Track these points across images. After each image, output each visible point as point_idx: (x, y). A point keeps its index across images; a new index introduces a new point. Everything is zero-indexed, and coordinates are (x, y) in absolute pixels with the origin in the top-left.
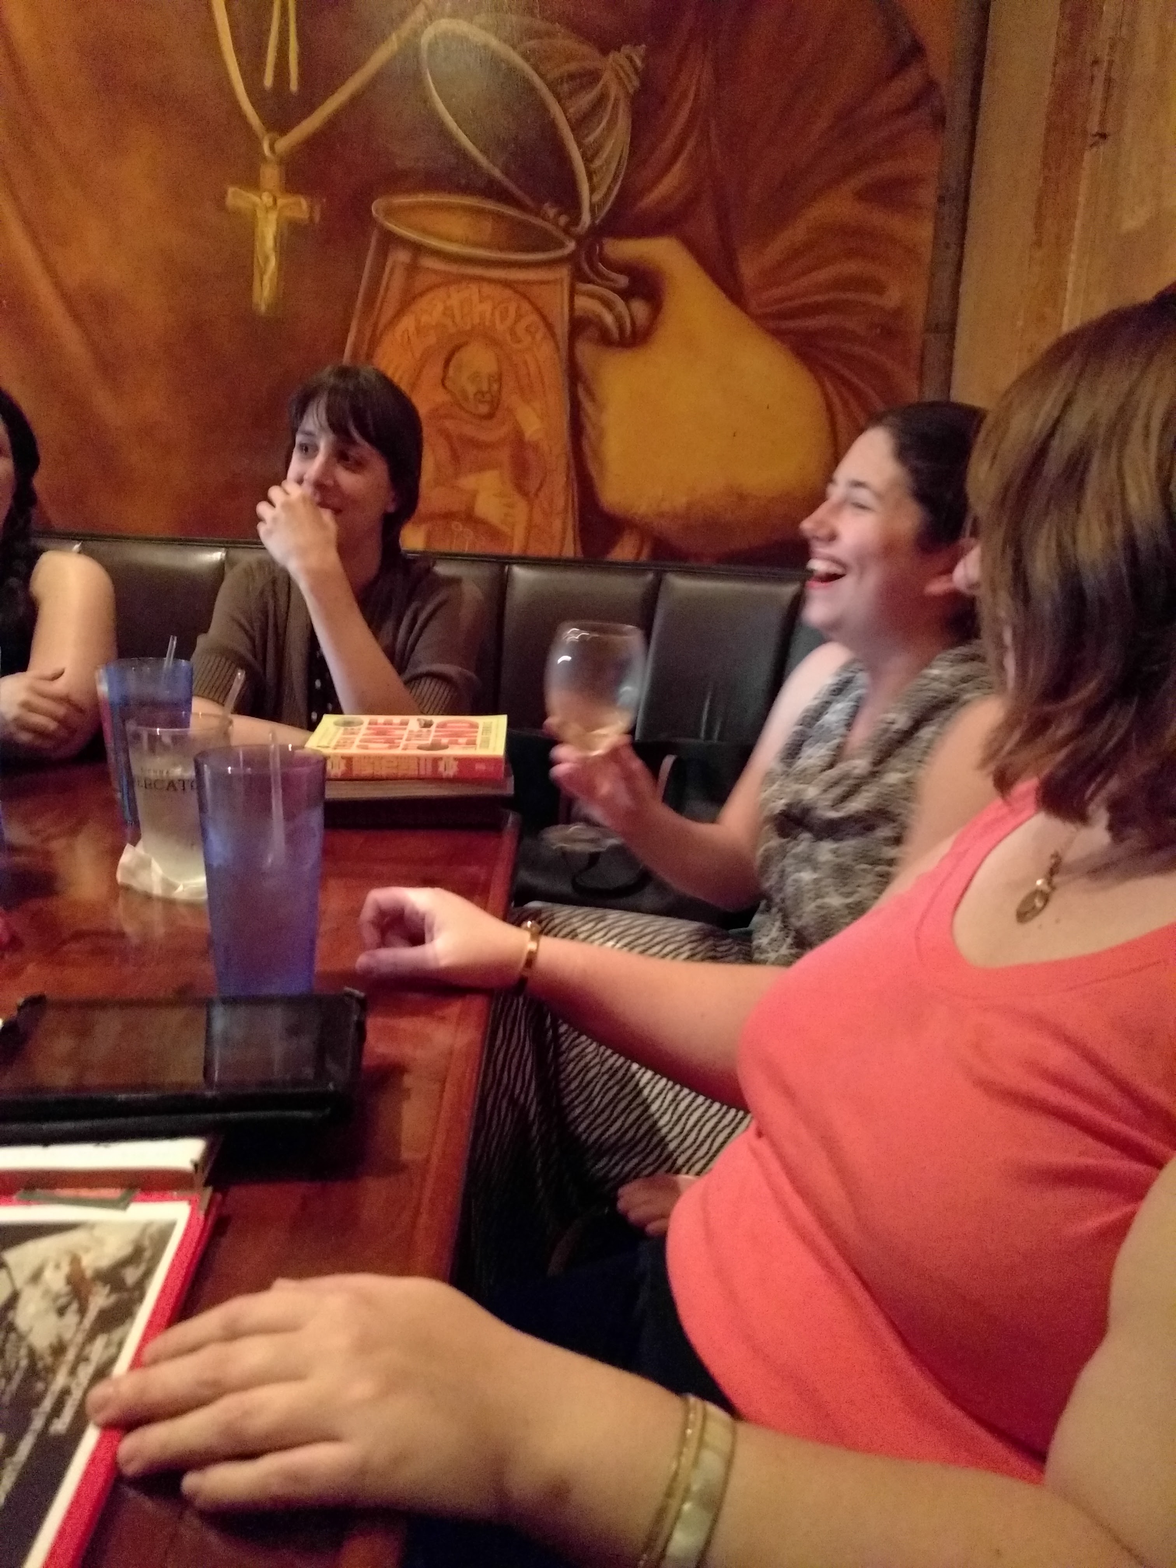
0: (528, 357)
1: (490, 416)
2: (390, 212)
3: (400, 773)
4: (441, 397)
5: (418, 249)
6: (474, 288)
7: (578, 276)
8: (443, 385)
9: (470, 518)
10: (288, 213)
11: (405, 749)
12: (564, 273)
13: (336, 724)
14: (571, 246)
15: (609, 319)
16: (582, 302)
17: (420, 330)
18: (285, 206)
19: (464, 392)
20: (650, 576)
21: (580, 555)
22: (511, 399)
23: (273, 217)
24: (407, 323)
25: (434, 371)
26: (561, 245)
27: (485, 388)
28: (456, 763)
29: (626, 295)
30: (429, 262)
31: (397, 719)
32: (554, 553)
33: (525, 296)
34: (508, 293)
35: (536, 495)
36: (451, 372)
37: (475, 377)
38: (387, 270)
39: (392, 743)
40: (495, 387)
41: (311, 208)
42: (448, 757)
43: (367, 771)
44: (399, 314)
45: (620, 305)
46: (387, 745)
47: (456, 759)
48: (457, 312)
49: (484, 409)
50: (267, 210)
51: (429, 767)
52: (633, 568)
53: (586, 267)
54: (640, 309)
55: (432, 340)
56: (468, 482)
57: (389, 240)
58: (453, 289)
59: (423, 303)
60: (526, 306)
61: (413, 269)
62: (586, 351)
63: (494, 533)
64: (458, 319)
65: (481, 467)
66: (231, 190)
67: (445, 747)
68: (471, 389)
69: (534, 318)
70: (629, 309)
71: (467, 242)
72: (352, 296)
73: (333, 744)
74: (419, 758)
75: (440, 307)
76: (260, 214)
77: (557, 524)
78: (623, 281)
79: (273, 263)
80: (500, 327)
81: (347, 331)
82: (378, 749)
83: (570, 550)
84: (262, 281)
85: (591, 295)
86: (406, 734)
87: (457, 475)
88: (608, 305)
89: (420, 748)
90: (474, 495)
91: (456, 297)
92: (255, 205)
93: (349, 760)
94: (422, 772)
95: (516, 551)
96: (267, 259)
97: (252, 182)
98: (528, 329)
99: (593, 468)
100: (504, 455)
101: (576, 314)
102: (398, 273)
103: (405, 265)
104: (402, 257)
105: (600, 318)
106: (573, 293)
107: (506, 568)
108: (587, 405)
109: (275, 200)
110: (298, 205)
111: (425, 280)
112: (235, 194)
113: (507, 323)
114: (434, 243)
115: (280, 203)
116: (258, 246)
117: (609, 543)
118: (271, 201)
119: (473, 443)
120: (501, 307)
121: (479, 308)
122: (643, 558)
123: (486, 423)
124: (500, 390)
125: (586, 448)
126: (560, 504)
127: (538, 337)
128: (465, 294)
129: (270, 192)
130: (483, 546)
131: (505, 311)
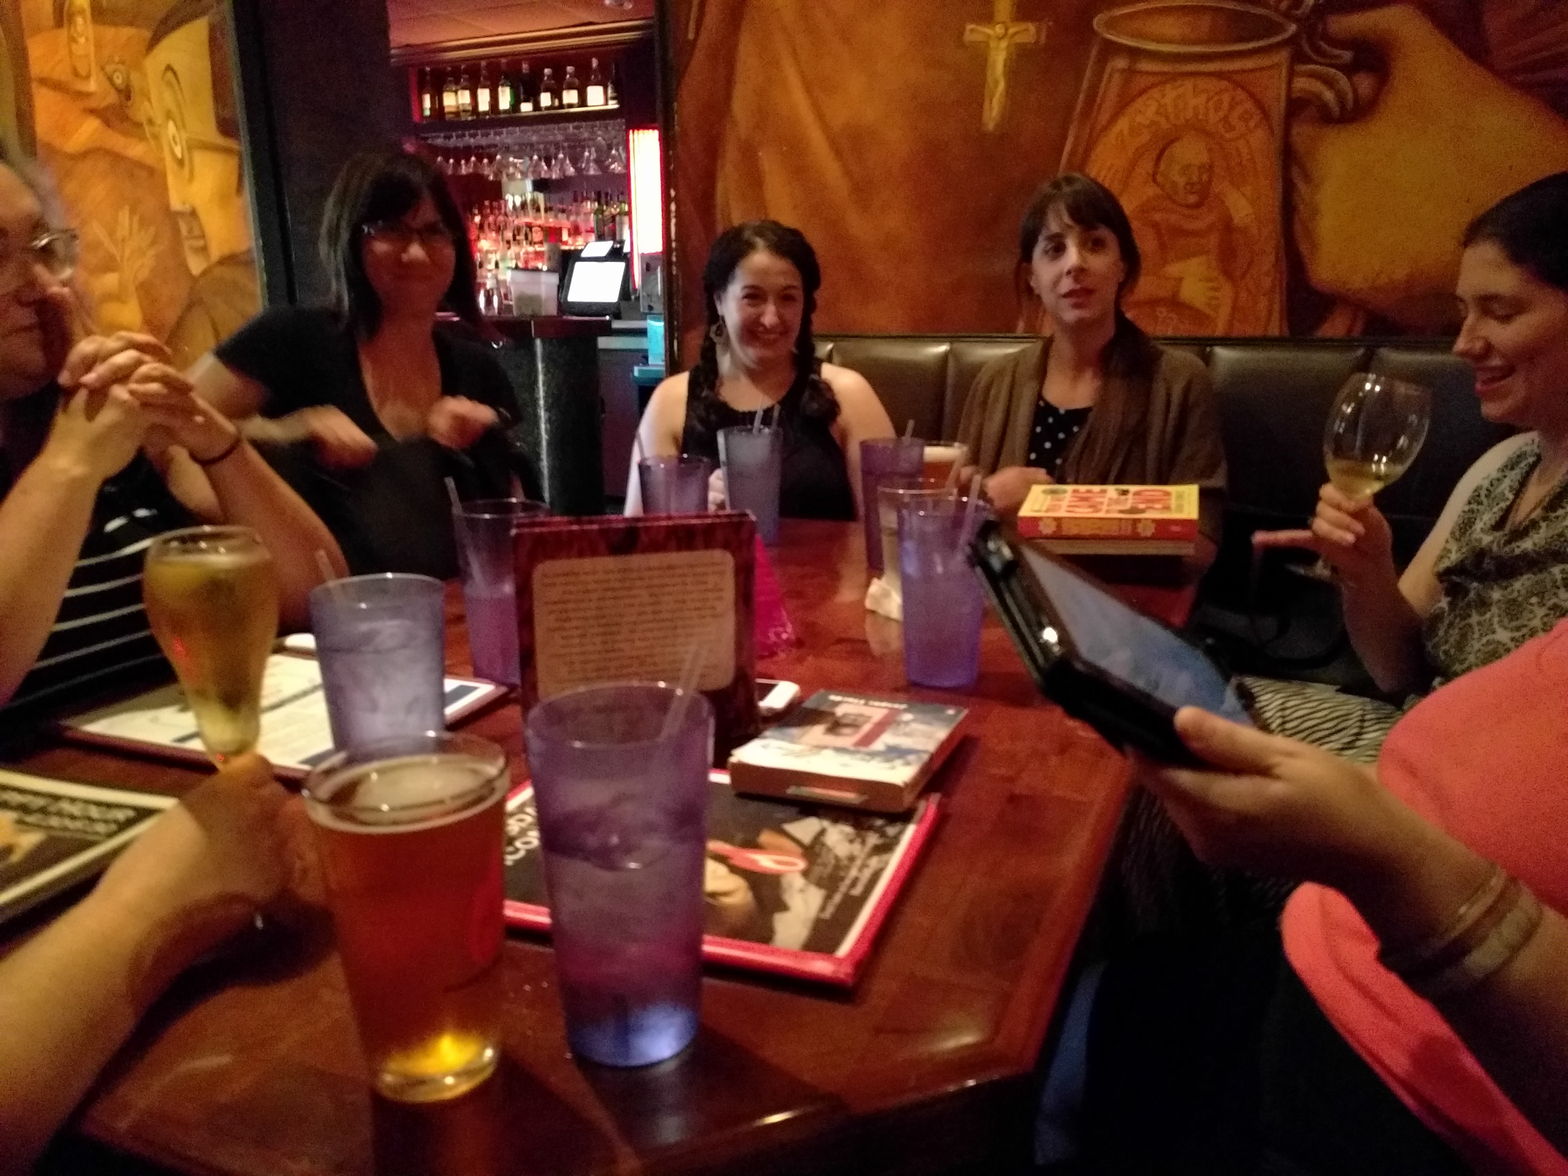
0: (1241, 143)
1: (1198, 205)
2: (1111, 24)
3: (1103, 533)
4: (1151, 191)
5: (1134, 53)
6: (1189, 84)
8: (1155, 180)
9: (1175, 303)
11: (1108, 511)
12: (1282, 57)
14: (1293, 28)
15: (1329, 96)
17: (1134, 131)
18: (1015, 34)
19: (1174, 184)
20: (1360, 352)
21: (1286, 333)
22: (1220, 186)
23: (1004, 44)
25: (1145, 166)
26: (1280, 28)
27: (1195, 179)
28: (1153, 526)
29: (1349, 70)
32: (1259, 332)
35: (1244, 275)
36: (1162, 167)
37: (1186, 169)
38: (1106, 77)
39: (1095, 507)
40: (1205, 177)
42: (1147, 519)
43: (1074, 531)
44: (1114, 118)
45: (1343, 81)
46: (1090, 510)
47: (1154, 521)
49: (1192, 199)
50: (1000, 39)
51: (1130, 528)
52: (1344, 344)
53: (1306, 48)
54: (1365, 83)
55: (1145, 137)
56: (1174, 269)
57: (1110, 49)
58: (1168, 86)
59: (1139, 103)
60: (1241, 95)
61: (1130, 73)
62: (1302, 132)
63: (1197, 316)
65: (1188, 255)
66: (970, 27)
67: (1142, 511)
68: (1181, 181)
70: (1352, 85)
72: (1070, 108)
73: (1044, 508)
74: (1121, 519)
75: (1153, 107)
76: (993, 44)
79: (1002, 86)
80: (1214, 117)
81: (1064, 138)
82: (1083, 512)
83: (1274, 331)
85: (1312, 75)
86: (1105, 501)
87: (1165, 262)
88: (1329, 82)
89: (1122, 512)
90: (1180, 280)
91: (1170, 93)
92: (989, 36)
93: (1058, 520)
94: (1123, 533)
95: (1219, 332)
96: (996, 83)
97: (988, 18)
99: (1304, 248)
100: (1213, 240)
101: (1294, 96)
102: (1117, 78)
103: (1123, 71)
104: (1121, 63)
105: (1319, 97)
106: (1292, 75)
107: (1208, 349)
108: (1301, 185)
109: (1007, 29)
110: (1027, 30)
111: (1142, 82)
112: (972, 30)
113: (1221, 114)
114: (1152, 46)
115: (1012, 31)
116: (989, 73)
117: (1321, 320)
118: (1003, 31)
119: (1179, 232)
120: (1216, 98)
121: (1193, 102)
122: (1357, 332)
123: (1195, 212)
124: (1210, 181)
125: (1298, 227)
126: (1267, 282)
127: (1252, 124)
128: (1181, 90)
129: (1003, 23)
130: (1186, 329)
131: (1220, 102)
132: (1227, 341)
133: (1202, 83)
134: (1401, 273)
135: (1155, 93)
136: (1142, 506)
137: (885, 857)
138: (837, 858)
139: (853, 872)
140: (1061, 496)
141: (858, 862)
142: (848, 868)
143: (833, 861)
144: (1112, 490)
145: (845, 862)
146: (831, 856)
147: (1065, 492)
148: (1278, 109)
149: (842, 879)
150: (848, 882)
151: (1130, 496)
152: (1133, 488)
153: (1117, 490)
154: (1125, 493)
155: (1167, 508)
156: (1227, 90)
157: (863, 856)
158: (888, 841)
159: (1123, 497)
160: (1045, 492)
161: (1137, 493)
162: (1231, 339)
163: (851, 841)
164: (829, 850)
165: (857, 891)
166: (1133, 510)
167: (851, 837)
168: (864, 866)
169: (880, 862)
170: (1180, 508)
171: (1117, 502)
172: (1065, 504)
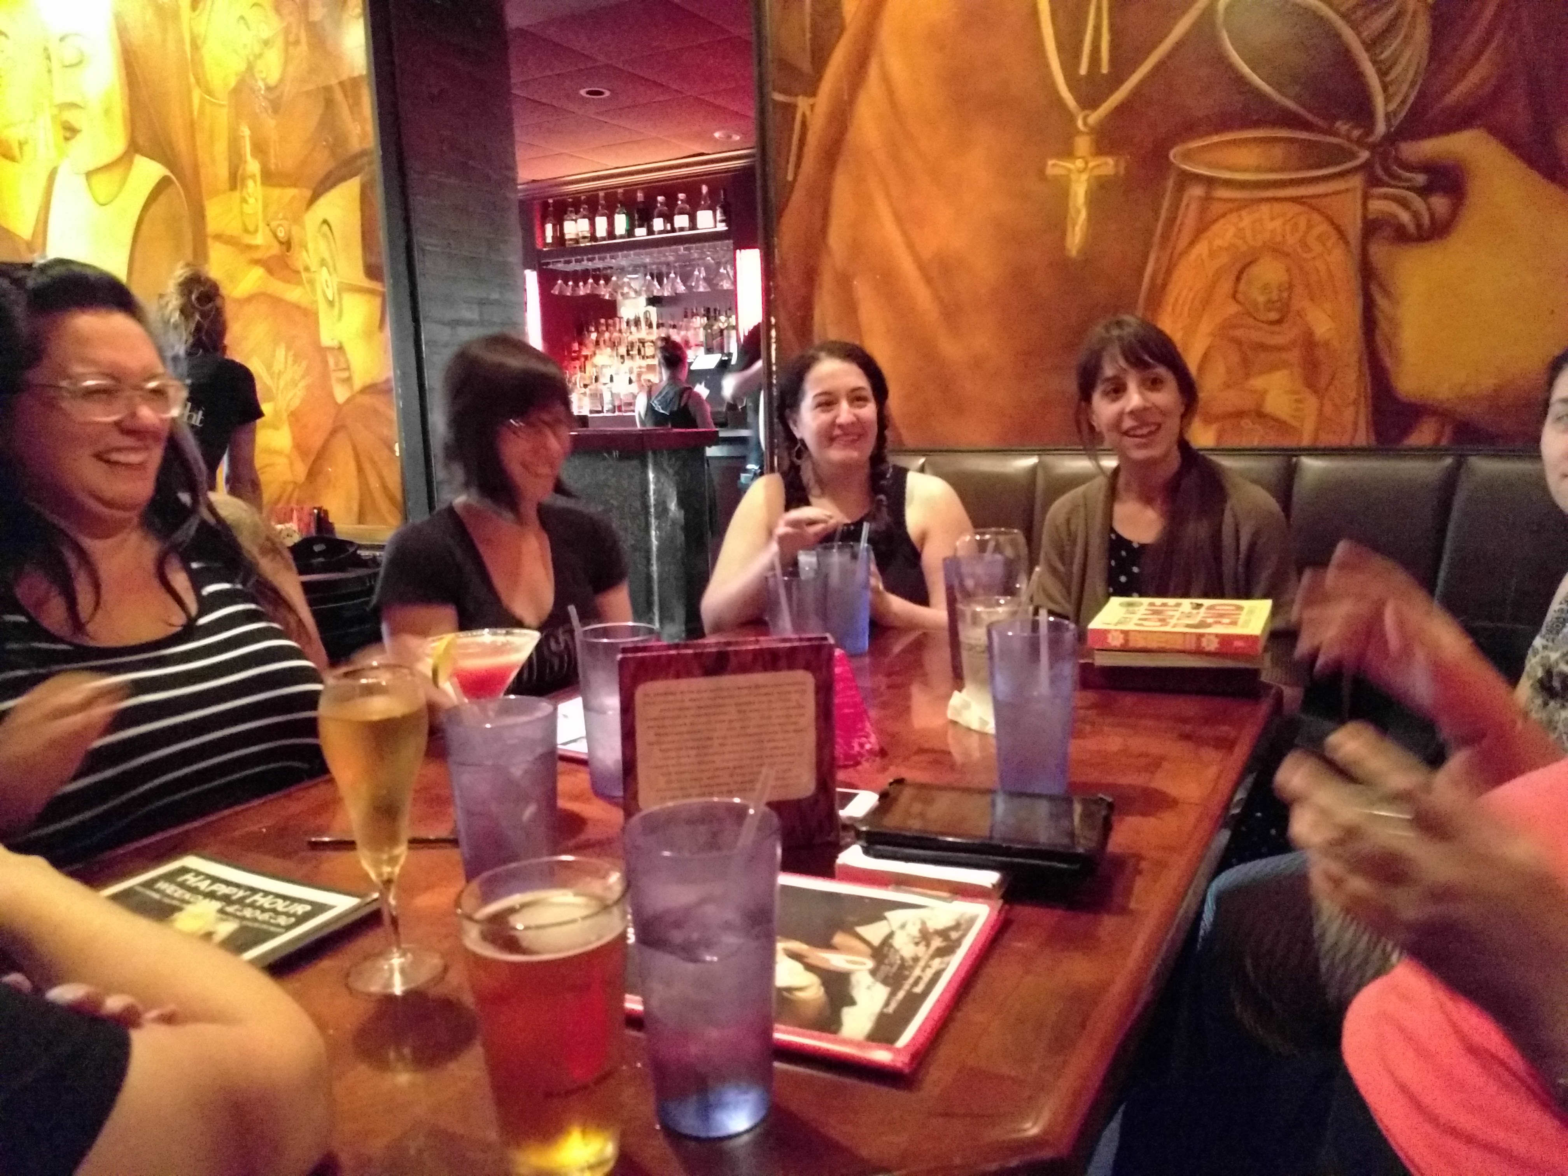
0: (1319, 264)
1: (1279, 322)
2: (1187, 156)
4: (1233, 309)
5: (1210, 182)
6: (1265, 208)
7: (1373, 181)
8: (1234, 297)
9: (1260, 415)
10: (1097, 172)
12: (1357, 181)
14: (1364, 155)
15: (1405, 217)
16: (1377, 206)
17: (1212, 254)
18: (1095, 167)
19: (1255, 304)
20: (1449, 461)
21: (1373, 442)
22: (1300, 302)
23: (1084, 177)
24: (1201, 248)
25: (1226, 286)
26: (1353, 156)
27: (1275, 297)
29: (1424, 192)
30: (1222, 193)
32: (1345, 441)
35: (1326, 389)
36: (1242, 286)
37: (1266, 287)
38: (1184, 204)
40: (1285, 295)
41: (1116, 165)
44: (1192, 243)
45: (1418, 202)
49: (1274, 316)
50: (1080, 172)
52: (1433, 452)
53: (1379, 172)
54: (1440, 203)
55: (1224, 259)
56: (1258, 383)
57: (1186, 179)
58: (1245, 211)
59: (1216, 228)
60: (1316, 217)
61: (1208, 199)
62: (1379, 252)
63: (1281, 425)
65: (1273, 368)
66: (1051, 162)
68: (1261, 299)
70: (1428, 205)
71: (1258, 169)
72: (1150, 232)
75: (1232, 231)
76: (1074, 177)
77: (1348, 414)
78: (1421, 179)
79: (1083, 215)
80: (1292, 240)
81: (1145, 263)
83: (1362, 439)
85: (1386, 197)
87: (1247, 376)
88: (1404, 204)
90: (1263, 394)
91: (1247, 219)
92: (1069, 170)
93: (1126, 634)
94: (1187, 646)
95: (1306, 442)
96: (1078, 212)
97: (1068, 153)
99: (1387, 361)
100: (1294, 356)
101: (1370, 217)
102: (1194, 206)
103: (1200, 198)
104: (1197, 191)
105: (1396, 218)
106: (1366, 198)
107: (1294, 459)
108: (1381, 301)
109: (1087, 163)
110: (1106, 163)
111: (1219, 208)
112: (1054, 165)
113: (1298, 236)
114: (1227, 175)
115: (1091, 165)
116: (1071, 205)
117: (1406, 430)
118: (1083, 165)
119: (1262, 347)
120: (1292, 222)
121: (1270, 226)
122: (1444, 442)
123: (1276, 328)
124: (1290, 297)
125: (1380, 340)
126: (1353, 395)
127: (1329, 244)
128: (1256, 216)
129: (1082, 158)
130: (1272, 440)
131: (1296, 225)
132: (1314, 451)
133: (1278, 207)
134: (1488, 383)
135: (1233, 217)
136: (1210, 620)
137: (946, 959)
138: (902, 959)
139: (917, 972)
140: (1136, 609)
141: (922, 963)
142: (912, 968)
143: (899, 962)
144: (1186, 604)
145: (911, 963)
146: (898, 957)
147: (1141, 604)
148: (1354, 230)
149: (906, 978)
150: (911, 981)
151: (1203, 610)
152: (1207, 602)
153: (1191, 603)
154: (1199, 606)
155: (1234, 623)
156: (1299, 214)
157: (926, 957)
158: (951, 944)
159: (1195, 611)
160: (1121, 605)
161: (1211, 608)
162: (1316, 449)
163: (917, 944)
164: (897, 951)
165: (918, 989)
166: (1202, 624)
167: (917, 940)
168: (927, 966)
169: (941, 963)
170: (1247, 623)
171: (1189, 616)
172: (1135, 618)
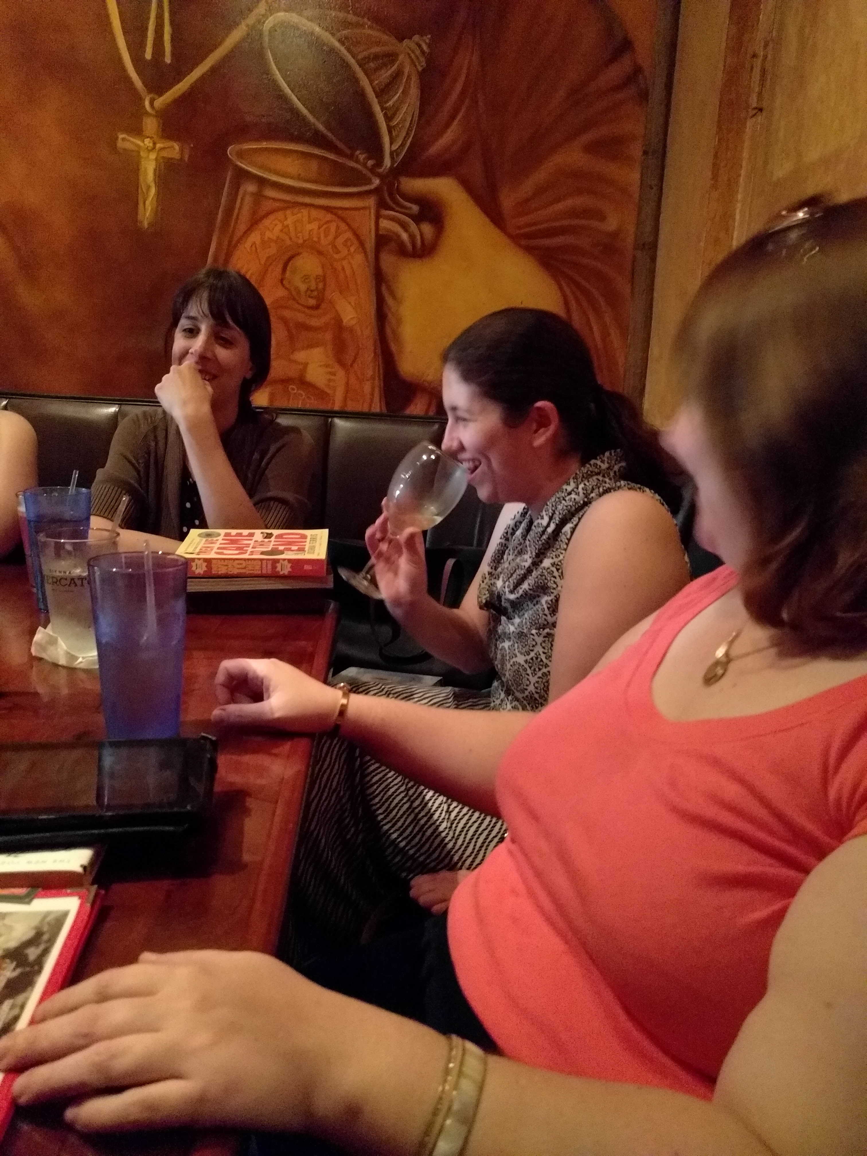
0: (345, 263)
1: (317, 307)
2: (240, 155)
3: (248, 572)
4: (281, 293)
5: (262, 182)
6: (305, 212)
7: (382, 205)
8: (282, 283)
9: (302, 382)
10: (165, 154)
11: (252, 553)
12: (371, 202)
13: (200, 535)
14: (376, 182)
15: (405, 236)
16: (385, 224)
17: (264, 244)
18: (162, 149)
19: (298, 291)
20: (436, 427)
21: (385, 411)
22: (333, 294)
23: (153, 156)
24: (255, 237)
25: (275, 273)
26: (369, 182)
27: (313, 287)
28: (289, 565)
29: (418, 219)
30: (270, 193)
31: (245, 532)
32: (365, 409)
33: (343, 219)
34: (329, 216)
35: (352, 365)
36: (288, 274)
37: (306, 278)
38: (240, 197)
39: (241, 549)
40: (321, 286)
41: (182, 150)
42: (284, 560)
43: (223, 571)
45: (413, 226)
46: (238, 551)
47: (290, 561)
48: (292, 229)
49: (312, 302)
50: (150, 150)
51: (270, 567)
53: (386, 197)
54: (427, 229)
55: (273, 250)
56: (301, 356)
57: (242, 175)
58: (289, 212)
59: (267, 222)
60: (343, 226)
61: (258, 197)
62: (388, 260)
63: (319, 392)
64: (293, 234)
65: (310, 346)
66: (121, 136)
67: (282, 553)
68: (303, 287)
69: (349, 235)
70: (420, 229)
71: (299, 178)
72: (213, 217)
73: (197, 550)
74: (261, 560)
75: (279, 227)
76: (143, 154)
77: (367, 387)
78: (415, 208)
79: (153, 191)
80: (324, 241)
81: (209, 242)
82: (231, 553)
83: (376, 408)
84: (144, 203)
85: (391, 218)
86: (252, 543)
87: (292, 351)
88: (404, 226)
89: (263, 553)
90: (306, 365)
91: (291, 218)
92: (139, 147)
93: (208, 561)
94: (264, 572)
95: (336, 408)
96: (149, 187)
97: (137, 131)
98: (345, 243)
99: (393, 347)
100: (328, 336)
101: (381, 233)
102: (248, 199)
103: (253, 194)
104: (251, 188)
105: (399, 236)
106: (378, 217)
107: (330, 420)
108: (390, 301)
109: (155, 144)
110: (172, 147)
111: (267, 205)
112: (123, 139)
113: (329, 239)
114: (274, 178)
115: (158, 146)
116: (141, 178)
117: (408, 402)
118: (151, 145)
119: (304, 327)
121: (309, 227)
122: (432, 412)
123: (314, 312)
124: (324, 289)
125: (388, 331)
126: (370, 373)
128: (299, 216)
129: (151, 138)
130: (312, 403)
131: (328, 230)
133: (315, 213)
135: (280, 215)
148: (370, 241)
162: (346, 413)
